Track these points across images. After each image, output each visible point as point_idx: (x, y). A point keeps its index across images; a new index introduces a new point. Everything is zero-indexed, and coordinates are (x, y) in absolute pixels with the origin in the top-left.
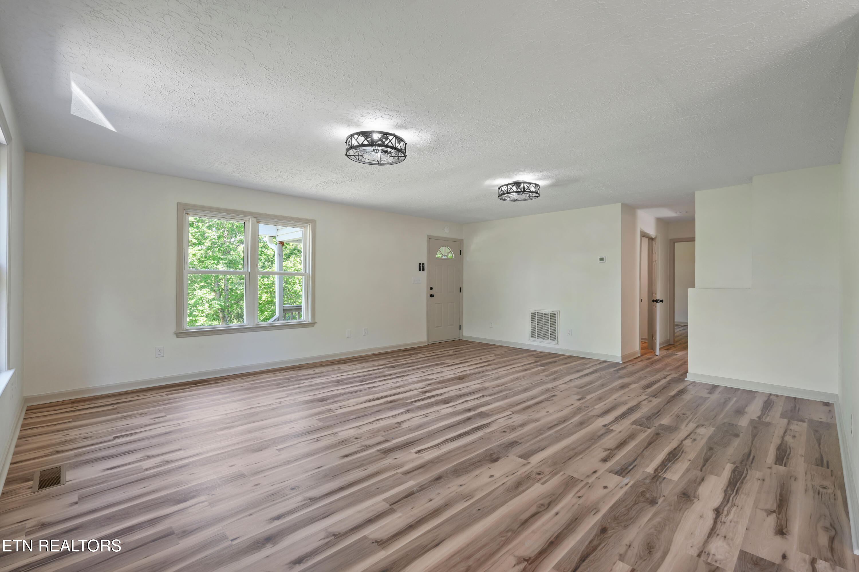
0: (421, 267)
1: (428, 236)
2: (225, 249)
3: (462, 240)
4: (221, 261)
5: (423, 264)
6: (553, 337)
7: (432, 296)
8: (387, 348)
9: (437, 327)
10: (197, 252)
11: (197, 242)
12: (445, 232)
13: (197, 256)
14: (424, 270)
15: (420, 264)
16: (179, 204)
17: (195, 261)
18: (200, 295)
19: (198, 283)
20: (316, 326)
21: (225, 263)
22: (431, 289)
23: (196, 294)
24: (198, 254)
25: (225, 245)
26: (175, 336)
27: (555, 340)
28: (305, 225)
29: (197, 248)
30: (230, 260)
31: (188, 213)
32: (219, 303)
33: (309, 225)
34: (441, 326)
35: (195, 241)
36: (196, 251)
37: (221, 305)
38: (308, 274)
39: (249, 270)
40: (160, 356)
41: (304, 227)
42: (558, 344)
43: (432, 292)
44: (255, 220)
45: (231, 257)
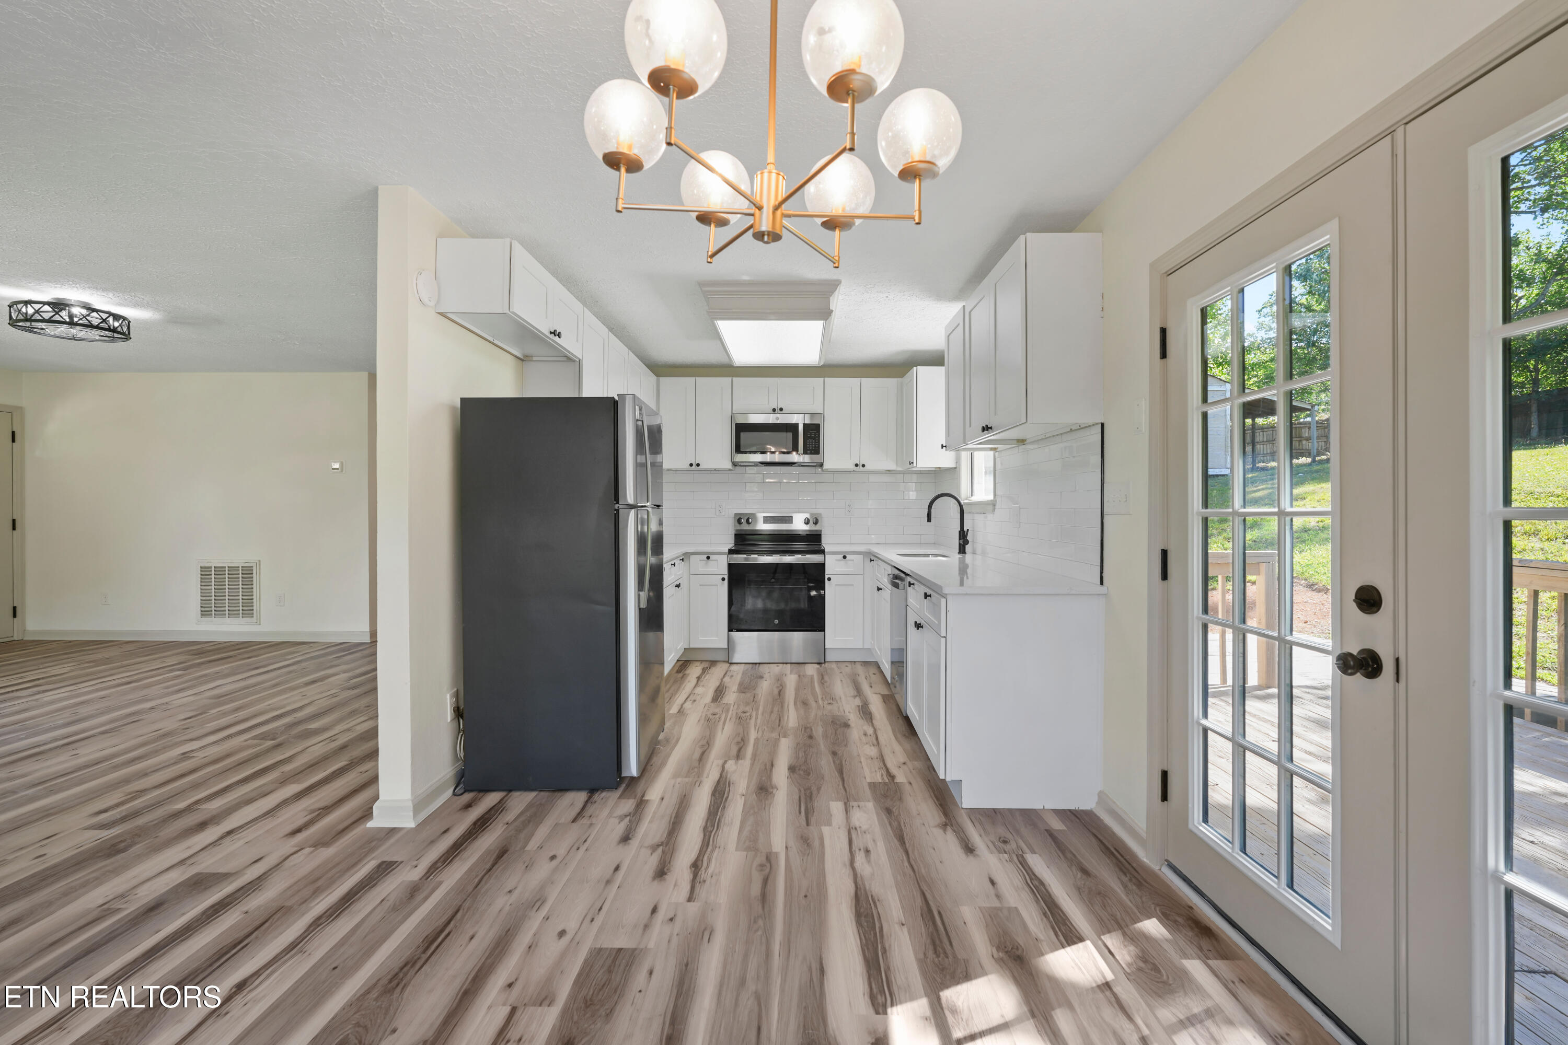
3: (20, 409)
6: (248, 611)
27: (252, 616)
42: (259, 622)
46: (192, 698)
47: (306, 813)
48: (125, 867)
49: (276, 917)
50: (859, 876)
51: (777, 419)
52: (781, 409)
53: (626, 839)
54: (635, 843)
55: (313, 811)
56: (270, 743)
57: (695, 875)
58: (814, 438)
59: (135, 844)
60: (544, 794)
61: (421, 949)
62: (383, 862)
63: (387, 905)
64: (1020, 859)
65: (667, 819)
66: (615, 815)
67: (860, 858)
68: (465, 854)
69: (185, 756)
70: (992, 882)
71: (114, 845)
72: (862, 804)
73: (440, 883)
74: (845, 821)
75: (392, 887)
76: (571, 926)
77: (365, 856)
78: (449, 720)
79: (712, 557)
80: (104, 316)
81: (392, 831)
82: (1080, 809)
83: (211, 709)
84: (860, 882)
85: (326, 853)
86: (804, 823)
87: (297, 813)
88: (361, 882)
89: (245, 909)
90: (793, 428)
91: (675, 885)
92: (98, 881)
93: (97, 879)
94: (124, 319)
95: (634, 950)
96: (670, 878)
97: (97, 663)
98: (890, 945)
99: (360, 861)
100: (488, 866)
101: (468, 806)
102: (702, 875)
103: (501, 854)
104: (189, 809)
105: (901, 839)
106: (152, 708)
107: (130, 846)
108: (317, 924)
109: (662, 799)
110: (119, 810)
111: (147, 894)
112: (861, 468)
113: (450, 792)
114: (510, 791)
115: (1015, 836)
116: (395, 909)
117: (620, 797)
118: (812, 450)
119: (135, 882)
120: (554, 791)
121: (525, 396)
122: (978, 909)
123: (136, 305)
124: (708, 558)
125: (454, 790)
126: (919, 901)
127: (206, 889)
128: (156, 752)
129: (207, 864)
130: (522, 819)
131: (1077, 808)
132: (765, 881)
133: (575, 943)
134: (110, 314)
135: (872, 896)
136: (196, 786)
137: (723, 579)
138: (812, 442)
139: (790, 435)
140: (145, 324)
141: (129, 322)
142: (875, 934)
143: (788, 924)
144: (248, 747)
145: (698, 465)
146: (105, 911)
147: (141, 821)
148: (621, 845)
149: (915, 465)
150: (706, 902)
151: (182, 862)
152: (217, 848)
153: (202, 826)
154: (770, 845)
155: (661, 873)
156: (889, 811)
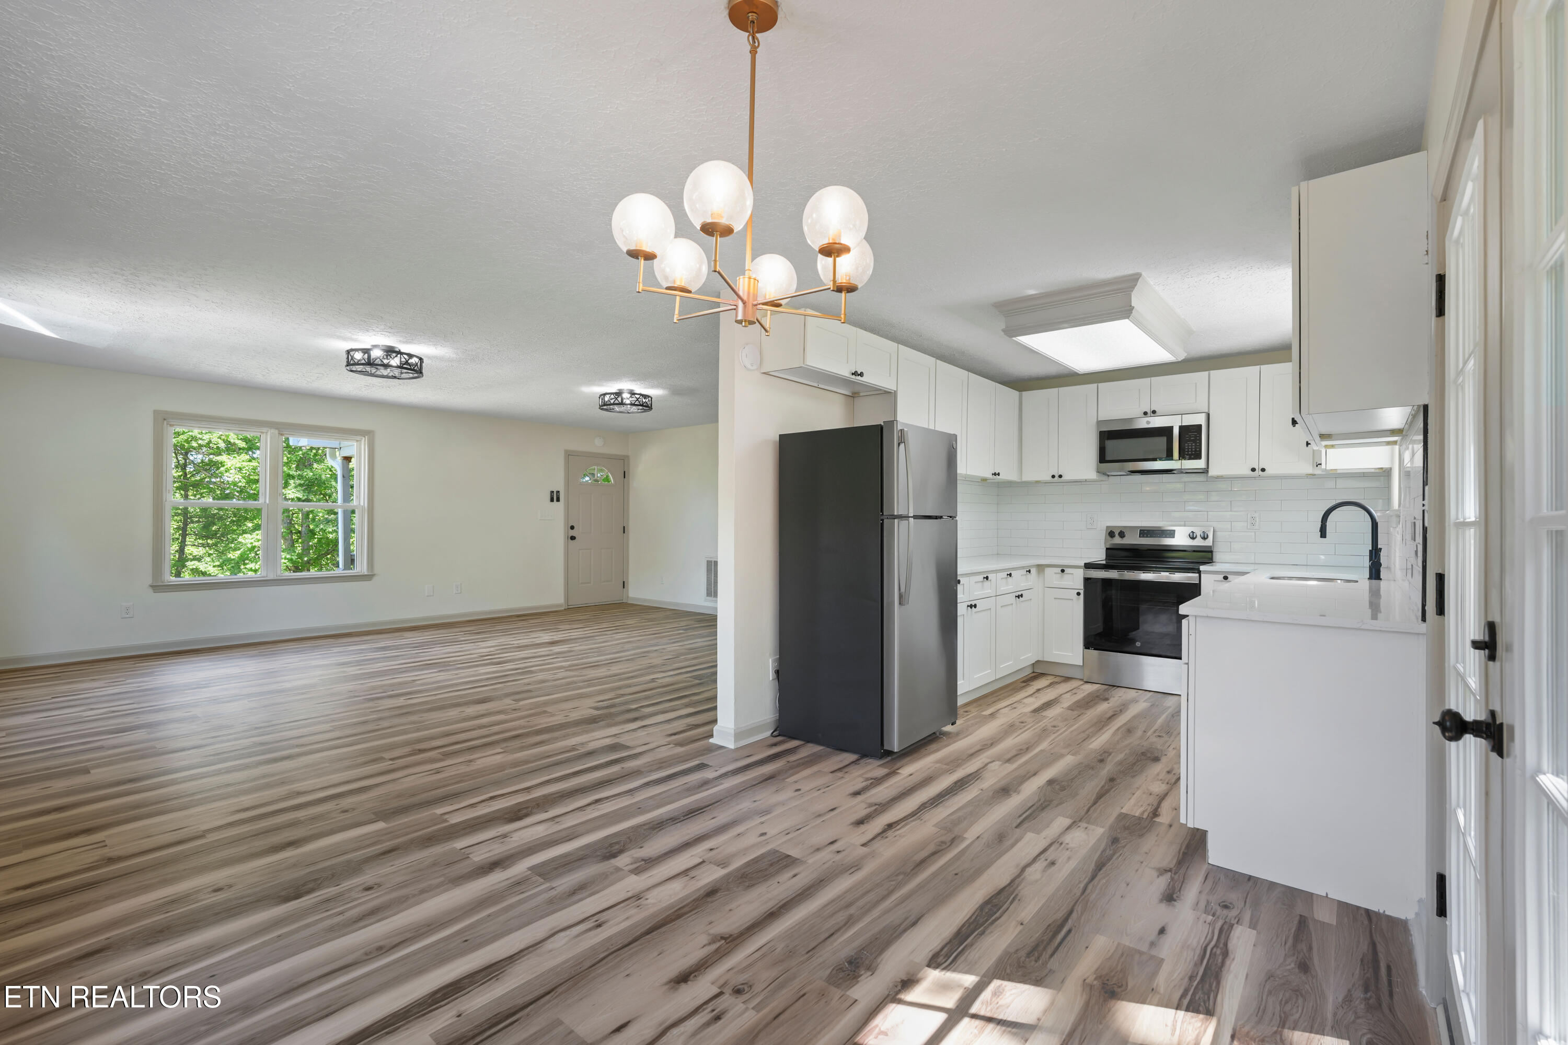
0: (555, 497)
1: (566, 451)
2: (298, 458)
3: (628, 457)
4: (292, 482)
5: (558, 492)
7: (573, 538)
8: (490, 612)
9: (582, 583)
10: (245, 464)
11: (244, 446)
12: (597, 445)
13: (244, 472)
14: (558, 500)
15: (552, 492)
16: (155, 412)
17: (240, 481)
18: (252, 543)
19: (251, 520)
20: (375, 578)
21: (300, 485)
22: (572, 528)
23: (243, 541)
24: (247, 468)
25: (301, 452)
26: (151, 590)
28: (358, 438)
29: (245, 457)
30: (309, 480)
31: (172, 423)
32: (288, 556)
33: (364, 438)
34: (590, 583)
35: (242, 444)
36: (243, 463)
37: (291, 560)
38: (363, 507)
39: (267, 501)
40: (127, 616)
41: (357, 441)
43: (572, 533)
44: (276, 432)
45: (312, 474)
46: (678, 648)
47: (685, 725)
48: (593, 731)
49: (633, 774)
50: (1022, 877)
51: (1148, 423)
52: (1154, 412)
53: (857, 793)
54: (860, 798)
55: (689, 726)
56: (698, 681)
57: (884, 831)
58: (1194, 441)
59: (603, 720)
60: (829, 750)
61: (683, 815)
62: (702, 763)
63: (687, 786)
64: (1226, 927)
65: (900, 789)
66: (864, 776)
67: (1040, 865)
68: (748, 772)
69: (653, 680)
70: (1162, 931)
71: (595, 719)
72: (1090, 827)
73: (722, 784)
74: (1058, 834)
75: (696, 778)
76: (772, 832)
77: (696, 757)
78: (771, 679)
79: (1067, 570)
80: (638, 396)
81: (722, 747)
82: (1387, 913)
83: (681, 656)
84: (1017, 882)
85: (679, 750)
86: (1015, 825)
87: (680, 725)
88: (684, 770)
89: (623, 766)
90: (1166, 432)
91: (863, 833)
92: (579, 734)
93: (579, 733)
94: (649, 396)
95: (797, 859)
96: (863, 828)
97: (649, 620)
98: (992, 932)
99: (692, 759)
100: (754, 783)
101: (775, 745)
102: (890, 833)
103: (770, 778)
104: (636, 709)
105: (1100, 866)
106: (656, 650)
107: (601, 721)
108: (647, 784)
109: (911, 775)
110: (608, 702)
111: (592, 746)
112: (1261, 472)
113: (769, 733)
114: (808, 742)
115: (1247, 905)
116: (688, 790)
117: (879, 766)
118: (1192, 454)
119: (592, 739)
120: (837, 749)
121: (855, 426)
122: (1116, 943)
123: (653, 387)
124: (1063, 571)
125: (772, 733)
126: (1060, 915)
127: (615, 751)
128: (642, 675)
129: (622, 740)
130: (800, 761)
131: (1381, 911)
132: (934, 853)
133: (767, 842)
134: (641, 395)
135: (1017, 895)
136: (646, 698)
137: (1079, 594)
138: (1192, 446)
139: (1164, 440)
140: (661, 398)
141: (652, 398)
142: (987, 921)
143: (920, 887)
144: (685, 682)
145: (1060, 476)
146: (573, 748)
147: (613, 710)
148: (849, 797)
149: (1323, 466)
150: (874, 851)
151: (615, 735)
152: (635, 733)
153: (635, 719)
154: (966, 831)
155: (860, 822)
156: (1115, 841)
